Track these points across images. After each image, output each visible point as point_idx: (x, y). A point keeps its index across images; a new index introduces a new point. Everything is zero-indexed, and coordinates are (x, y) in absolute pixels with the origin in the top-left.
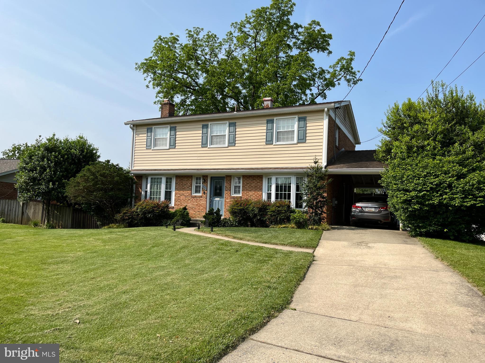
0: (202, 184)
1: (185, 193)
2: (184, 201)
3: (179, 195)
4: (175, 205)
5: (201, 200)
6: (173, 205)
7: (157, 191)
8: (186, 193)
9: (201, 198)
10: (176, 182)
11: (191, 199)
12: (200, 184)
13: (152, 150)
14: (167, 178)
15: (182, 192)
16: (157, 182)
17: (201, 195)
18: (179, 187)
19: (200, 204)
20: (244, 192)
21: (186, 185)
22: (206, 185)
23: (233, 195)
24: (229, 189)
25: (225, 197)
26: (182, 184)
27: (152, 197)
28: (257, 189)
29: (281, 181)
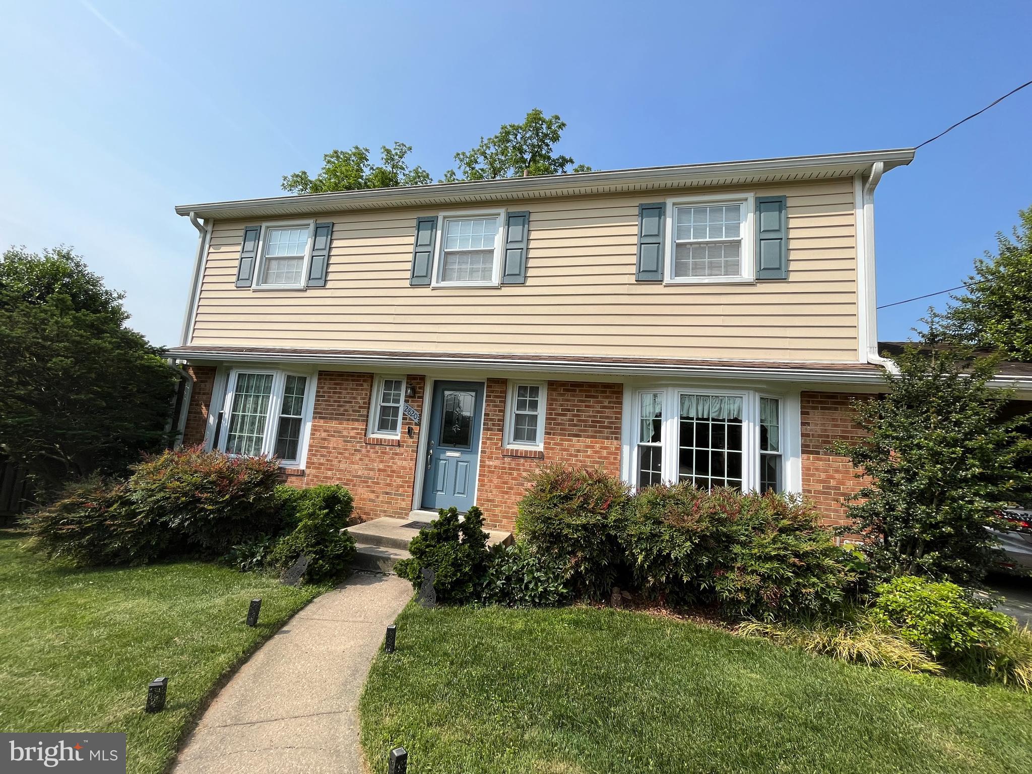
0: (406, 401)
1: (345, 428)
2: (341, 453)
3: (324, 435)
4: (309, 464)
5: (396, 454)
6: (303, 467)
7: (255, 417)
8: (351, 429)
9: (398, 450)
10: (318, 392)
11: (364, 450)
12: (398, 401)
13: (254, 291)
14: (289, 379)
15: (334, 424)
16: (258, 389)
17: (398, 438)
18: (327, 409)
19: (395, 468)
20: (553, 439)
21: (350, 402)
22: (418, 406)
23: (510, 447)
24: (499, 425)
25: (482, 452)
26: (339, 397)
27: (237, 434)
28: (600, 432)
29: (700, 409)
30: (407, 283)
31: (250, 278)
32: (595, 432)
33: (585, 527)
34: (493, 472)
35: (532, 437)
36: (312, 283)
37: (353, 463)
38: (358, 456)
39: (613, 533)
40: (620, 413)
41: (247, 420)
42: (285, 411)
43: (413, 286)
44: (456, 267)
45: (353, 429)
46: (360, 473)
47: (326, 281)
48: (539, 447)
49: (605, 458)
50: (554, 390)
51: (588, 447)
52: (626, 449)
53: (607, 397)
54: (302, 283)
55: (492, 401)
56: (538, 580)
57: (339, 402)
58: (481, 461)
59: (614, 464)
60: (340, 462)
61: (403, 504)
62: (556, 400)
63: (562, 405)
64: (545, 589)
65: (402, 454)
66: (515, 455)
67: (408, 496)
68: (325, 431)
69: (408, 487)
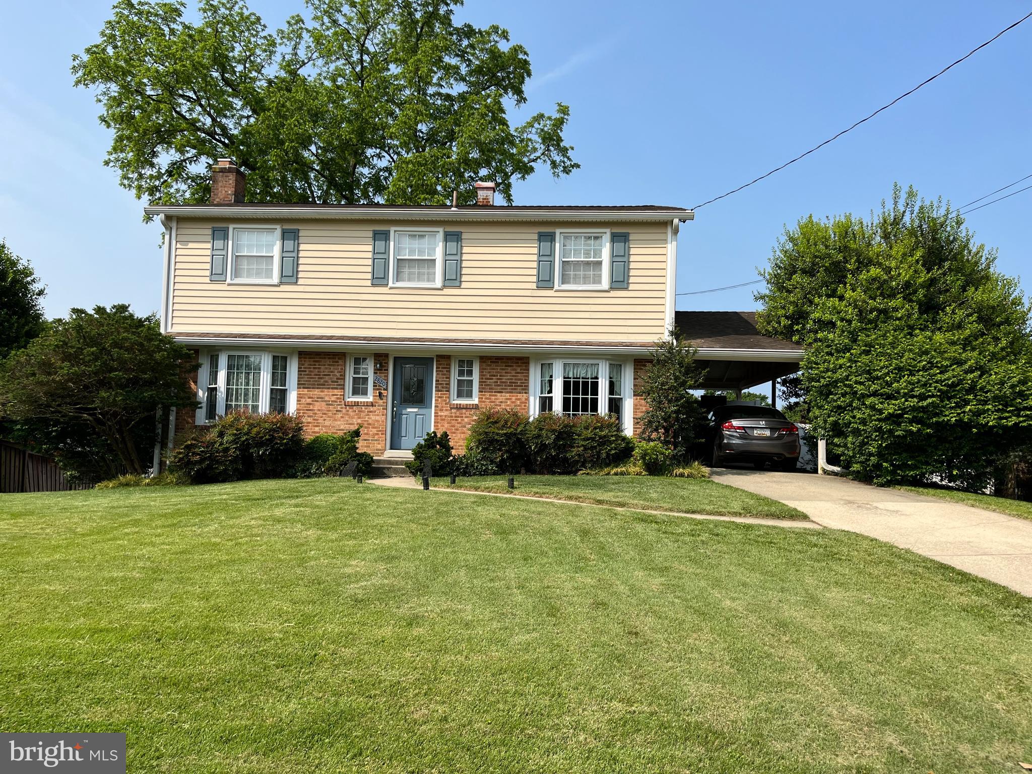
0: (375, 373)
1: (326, 395)
5: (371, 412)
7: (249, 389)
9: (372, 409)
10: (299, 368)
12: (367, 373)
13: (229, 285)
14: (274, 358)
15: (316, 392)
17: (370, 400)
18: (309, 381)
23: (455, 402)
24: (446, 388)
25: (435, 406)
26: (319, 372)
28: (515, 389)
30: (368, 283)
31: (223, 274)
32: (512, 389)
34: (444, 420)
35: (469, 395)
36: (286, 280)
37: (336, 420)
38: (340, 415)
40: (528, 376)
41: (241, 392)
43: (374, 285)
44: (406, 270)
45: (333, 395)
46: (342, 427)
47: (297, 279)
48: (475, 400)
49: (519, 406)
50: (484, 362)
51: (507, 399)
52: (532, 399)
53: (519, 366)
54: (276, 280)
55: (440, 371)
57: (319, 375)
58: (435, 413)
59: (524, 409)
60: (325, 420)
61: (379, 447)
62: (485, 369)
63: (489, 372)
65: (375, 412)
66: (459, 408)
67: (382, 441)
68: (309, 398)
69: (382, 434)
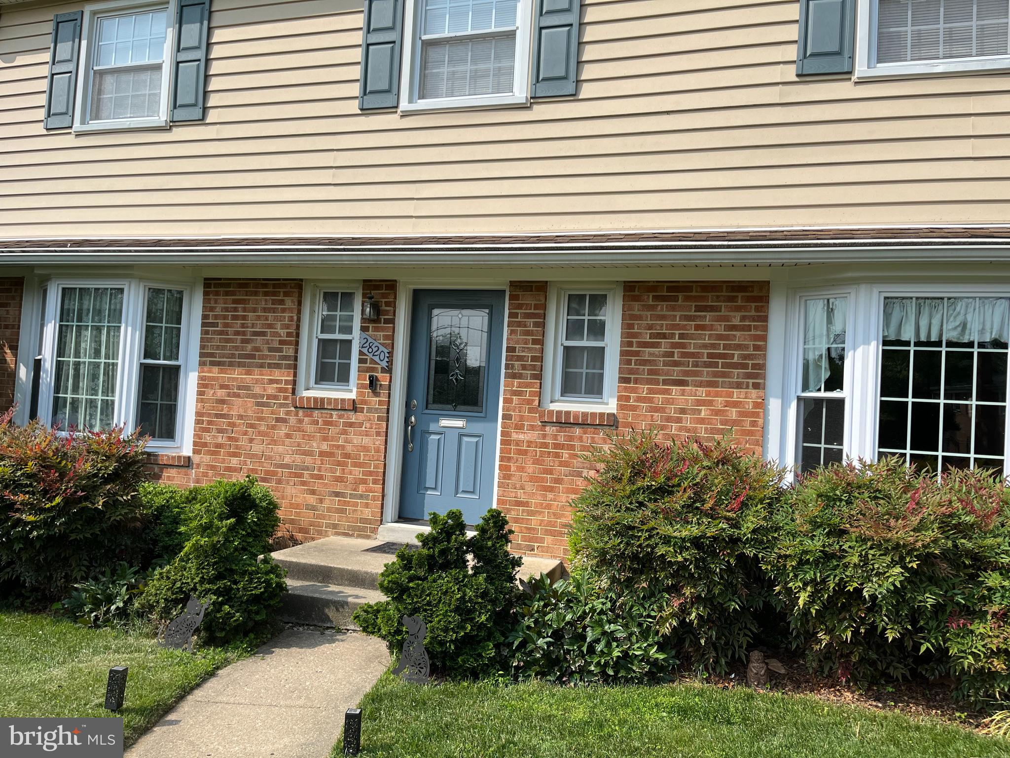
0: (364, 329)
1: (257, 381)
2: (252, 426)
3: (221, 393)
4: (198, 446)
5: (351, 425)
6: (187, 450)
7: (97, 365)
8: (265, 380)
9: (353, 417)
10: (205, 317)
11: (292, 420)
12: (349, 330)
13: (79, 135)
14: (154, 294)
15: (236, 375)
16: (98, 312)
17: (353, 396)
18: (224, 348)
19: (349, 449)
20: (634, 390)
21: (263, 334)
22: (386, 337)
23: (555, 407)
24: (534, 368)
25: (505, 417)
26: (243, 326)
27: (69, 396)
28: (724, 375)
29: (924, 323)
30: (353, 107)
31: (69, 112)
32: (716, 375)
33: (696, 542)
34: (525, 453)
35: (595, 388)
36: (180, 114)
37: (275, 442)
38: (283, 430)
39: (750, 552)
40: (764, 338)
41: (84, 371)
42: (148, 353)
43: (365, 111)
44: (445, 70)
45: (271, 382)
46: (287, 460)
47: (205, 109)
48: (609, 405)
49: (735, 423)
50: (636, 299)
51: (700, 403)
52: (774, 405)
53: (738, 309)
54: (162, 116)
55: (519, 324)
56: (611, 637)
57: (244, 333)
58: (503, 434)
59: (750, 433)
60: (251, 441)
61: (367, 513)
62: (639, 318)
63: (650, 327)
64: (625, 654)
65: (361, 425)
66: (565, 422)
67: (374, 499)
68: (222, 387)
69: (375, 482)
